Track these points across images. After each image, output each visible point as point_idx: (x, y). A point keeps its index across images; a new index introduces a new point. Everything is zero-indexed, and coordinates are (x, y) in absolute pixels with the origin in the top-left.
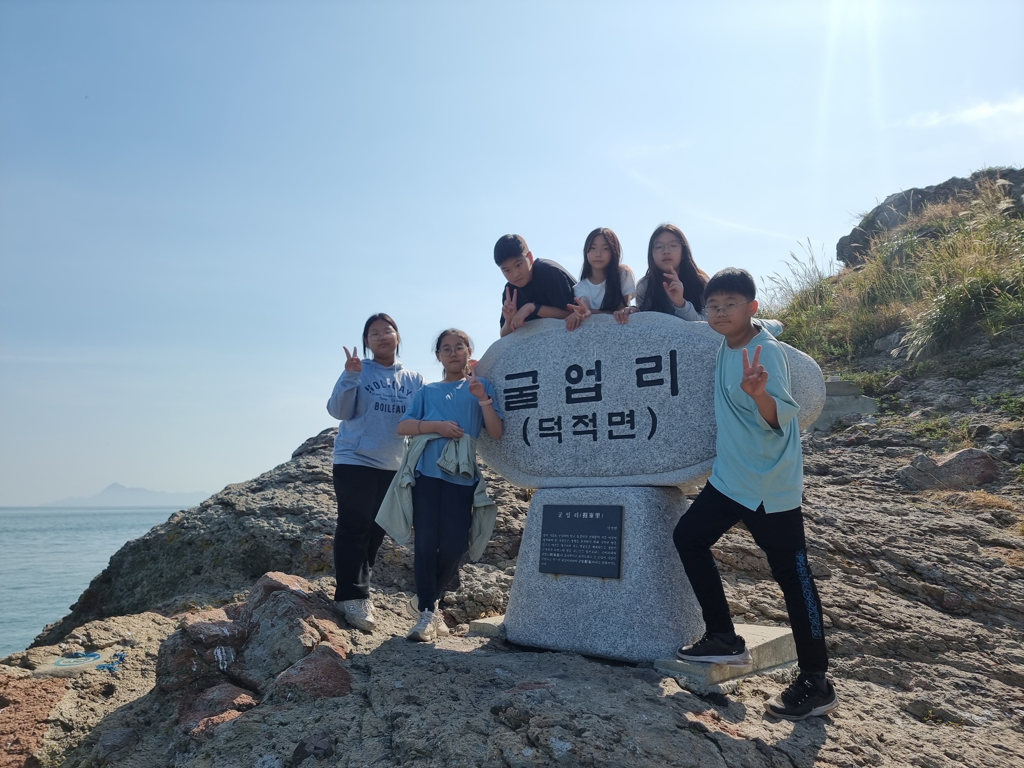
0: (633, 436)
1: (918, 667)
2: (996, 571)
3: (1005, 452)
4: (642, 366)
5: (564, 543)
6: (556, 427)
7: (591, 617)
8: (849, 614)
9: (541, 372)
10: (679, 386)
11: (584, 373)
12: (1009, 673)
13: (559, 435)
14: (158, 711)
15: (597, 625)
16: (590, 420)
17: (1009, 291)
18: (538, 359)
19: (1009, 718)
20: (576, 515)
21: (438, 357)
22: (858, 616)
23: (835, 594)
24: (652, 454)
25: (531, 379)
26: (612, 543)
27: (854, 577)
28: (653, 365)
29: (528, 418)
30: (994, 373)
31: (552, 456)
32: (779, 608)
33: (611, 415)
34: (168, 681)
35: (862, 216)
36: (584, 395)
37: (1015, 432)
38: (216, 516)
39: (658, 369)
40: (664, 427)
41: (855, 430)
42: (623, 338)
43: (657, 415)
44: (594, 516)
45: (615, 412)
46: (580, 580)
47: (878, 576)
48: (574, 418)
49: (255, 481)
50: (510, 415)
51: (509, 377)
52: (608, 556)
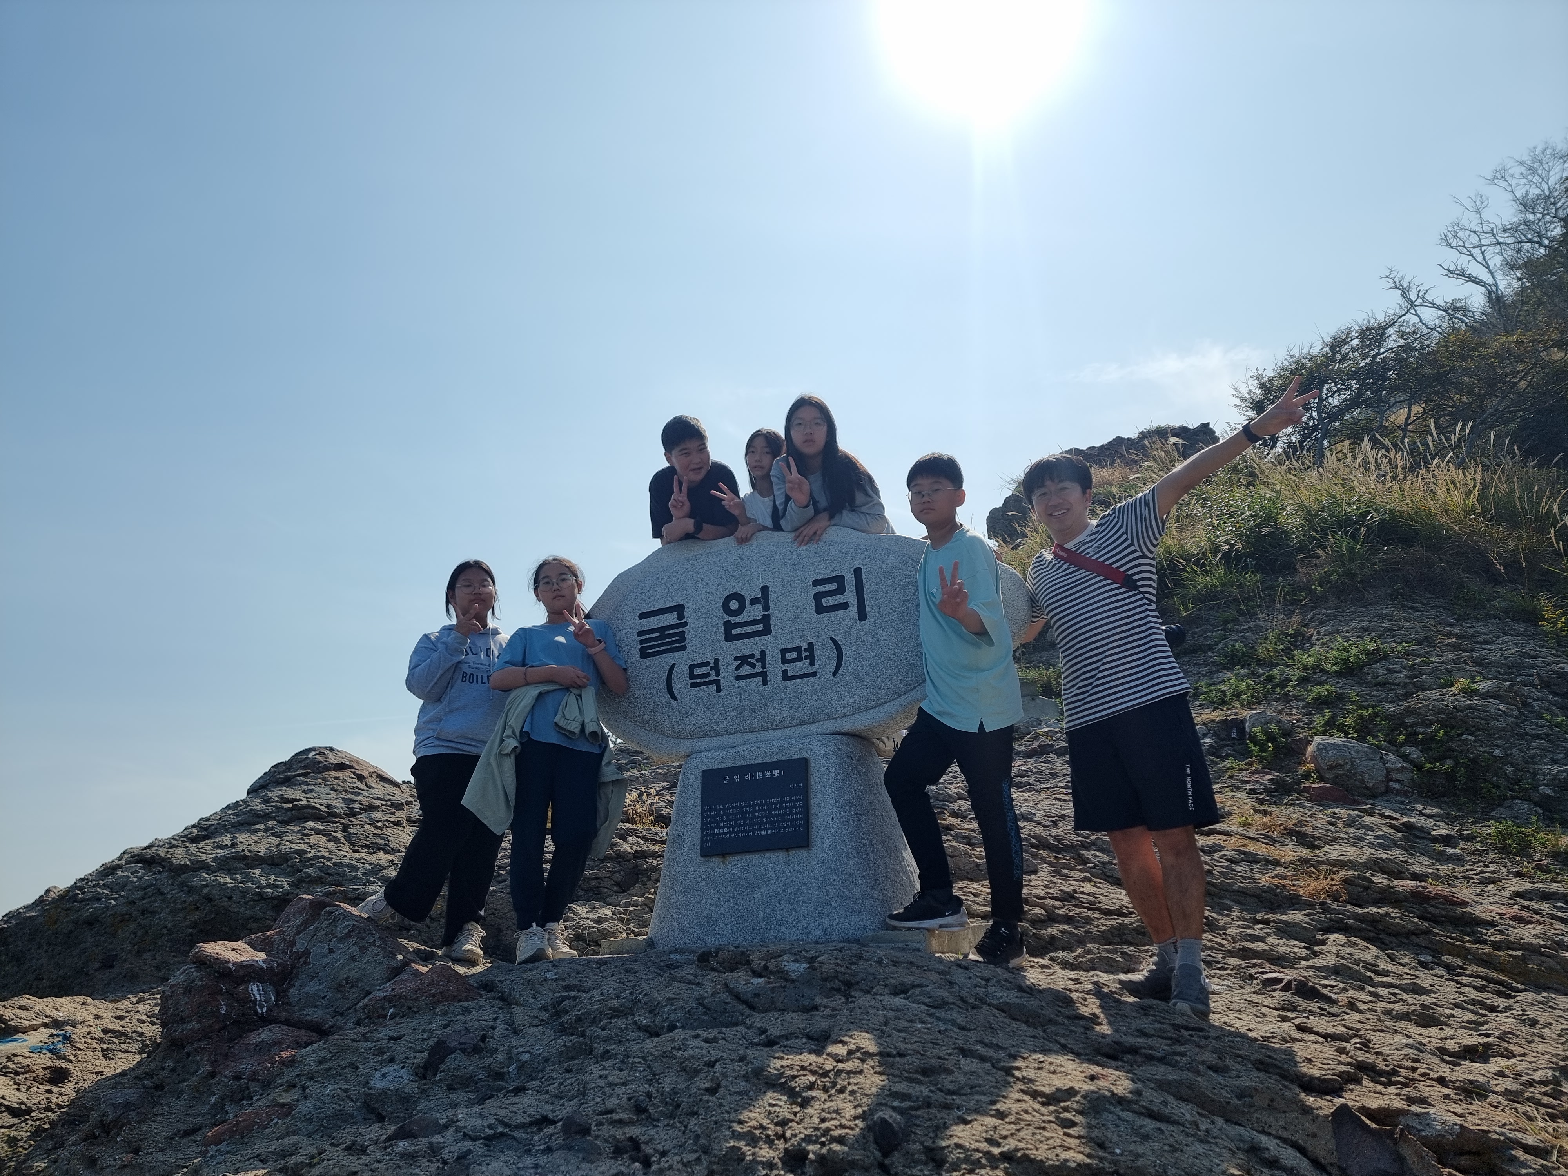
0: (814, 674)
1: (1147, 951)
2: (1216, 856)
3: (1211, 746)
4: (821, 589)
5: (733, 814)
6: (713, 672)
7: (774, 901)
8: (1065, 905)
9: (689, 605)
10: (868, 609)
11: (747, 603)
12: (1245, 949)
13: (717, 682)
14: (173, 1070)
15: (782, 910)
16: (757, 660)
17: (1196, 563)
18: (685, 589)
19: (1250, 985)
20: (748, 777)
21: (537, 596)
22: (1075, 906)
23: (1046, 886)
24: (839, 693)
25: (675, 614)
26: (797, 804)
27: (1065, 871)
28: (834, 586)
29: (674, 664)
30: (1188, 662)
31: (708, 710)
32: (984, 905)
33: (784, 651)
34: (183, 1030)
35: (1015, 481)
36: (748, 629)
37: (1219, 722)
38: (135, 879)
39: (841, 590)
40: (852, 660)
41: (1036, 737)
42: (794, 557)
43: (842, 647)
44: (772, 774)
45: (789, 646)
46: (756, 859)
47: (1091, 868)
48: (736, 659)
49: (194, 826)
50: (648, 663)
51: (643, 616)
52: (792, 820)
